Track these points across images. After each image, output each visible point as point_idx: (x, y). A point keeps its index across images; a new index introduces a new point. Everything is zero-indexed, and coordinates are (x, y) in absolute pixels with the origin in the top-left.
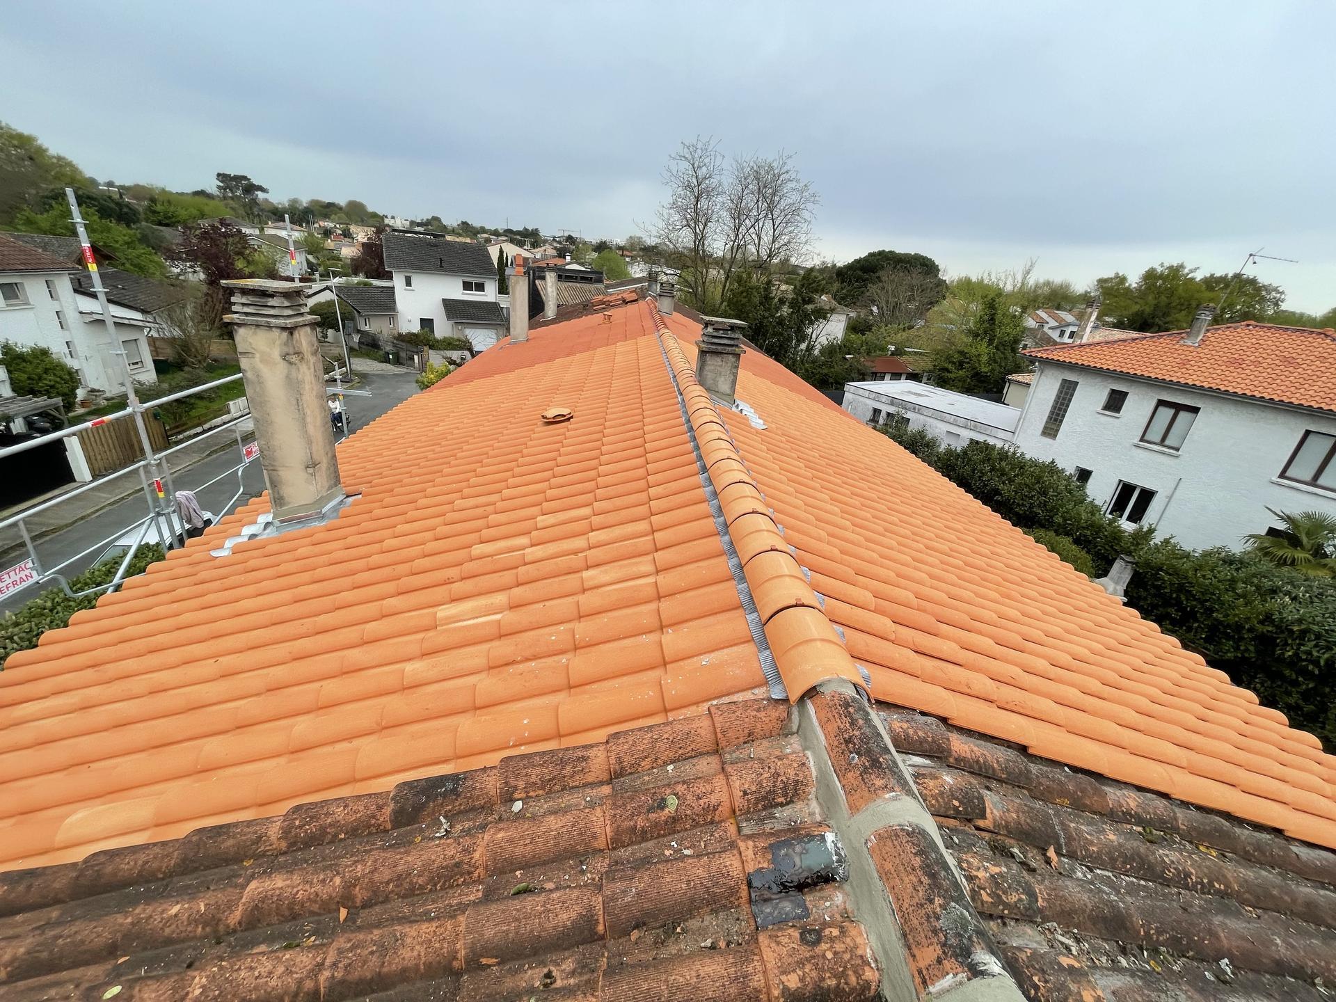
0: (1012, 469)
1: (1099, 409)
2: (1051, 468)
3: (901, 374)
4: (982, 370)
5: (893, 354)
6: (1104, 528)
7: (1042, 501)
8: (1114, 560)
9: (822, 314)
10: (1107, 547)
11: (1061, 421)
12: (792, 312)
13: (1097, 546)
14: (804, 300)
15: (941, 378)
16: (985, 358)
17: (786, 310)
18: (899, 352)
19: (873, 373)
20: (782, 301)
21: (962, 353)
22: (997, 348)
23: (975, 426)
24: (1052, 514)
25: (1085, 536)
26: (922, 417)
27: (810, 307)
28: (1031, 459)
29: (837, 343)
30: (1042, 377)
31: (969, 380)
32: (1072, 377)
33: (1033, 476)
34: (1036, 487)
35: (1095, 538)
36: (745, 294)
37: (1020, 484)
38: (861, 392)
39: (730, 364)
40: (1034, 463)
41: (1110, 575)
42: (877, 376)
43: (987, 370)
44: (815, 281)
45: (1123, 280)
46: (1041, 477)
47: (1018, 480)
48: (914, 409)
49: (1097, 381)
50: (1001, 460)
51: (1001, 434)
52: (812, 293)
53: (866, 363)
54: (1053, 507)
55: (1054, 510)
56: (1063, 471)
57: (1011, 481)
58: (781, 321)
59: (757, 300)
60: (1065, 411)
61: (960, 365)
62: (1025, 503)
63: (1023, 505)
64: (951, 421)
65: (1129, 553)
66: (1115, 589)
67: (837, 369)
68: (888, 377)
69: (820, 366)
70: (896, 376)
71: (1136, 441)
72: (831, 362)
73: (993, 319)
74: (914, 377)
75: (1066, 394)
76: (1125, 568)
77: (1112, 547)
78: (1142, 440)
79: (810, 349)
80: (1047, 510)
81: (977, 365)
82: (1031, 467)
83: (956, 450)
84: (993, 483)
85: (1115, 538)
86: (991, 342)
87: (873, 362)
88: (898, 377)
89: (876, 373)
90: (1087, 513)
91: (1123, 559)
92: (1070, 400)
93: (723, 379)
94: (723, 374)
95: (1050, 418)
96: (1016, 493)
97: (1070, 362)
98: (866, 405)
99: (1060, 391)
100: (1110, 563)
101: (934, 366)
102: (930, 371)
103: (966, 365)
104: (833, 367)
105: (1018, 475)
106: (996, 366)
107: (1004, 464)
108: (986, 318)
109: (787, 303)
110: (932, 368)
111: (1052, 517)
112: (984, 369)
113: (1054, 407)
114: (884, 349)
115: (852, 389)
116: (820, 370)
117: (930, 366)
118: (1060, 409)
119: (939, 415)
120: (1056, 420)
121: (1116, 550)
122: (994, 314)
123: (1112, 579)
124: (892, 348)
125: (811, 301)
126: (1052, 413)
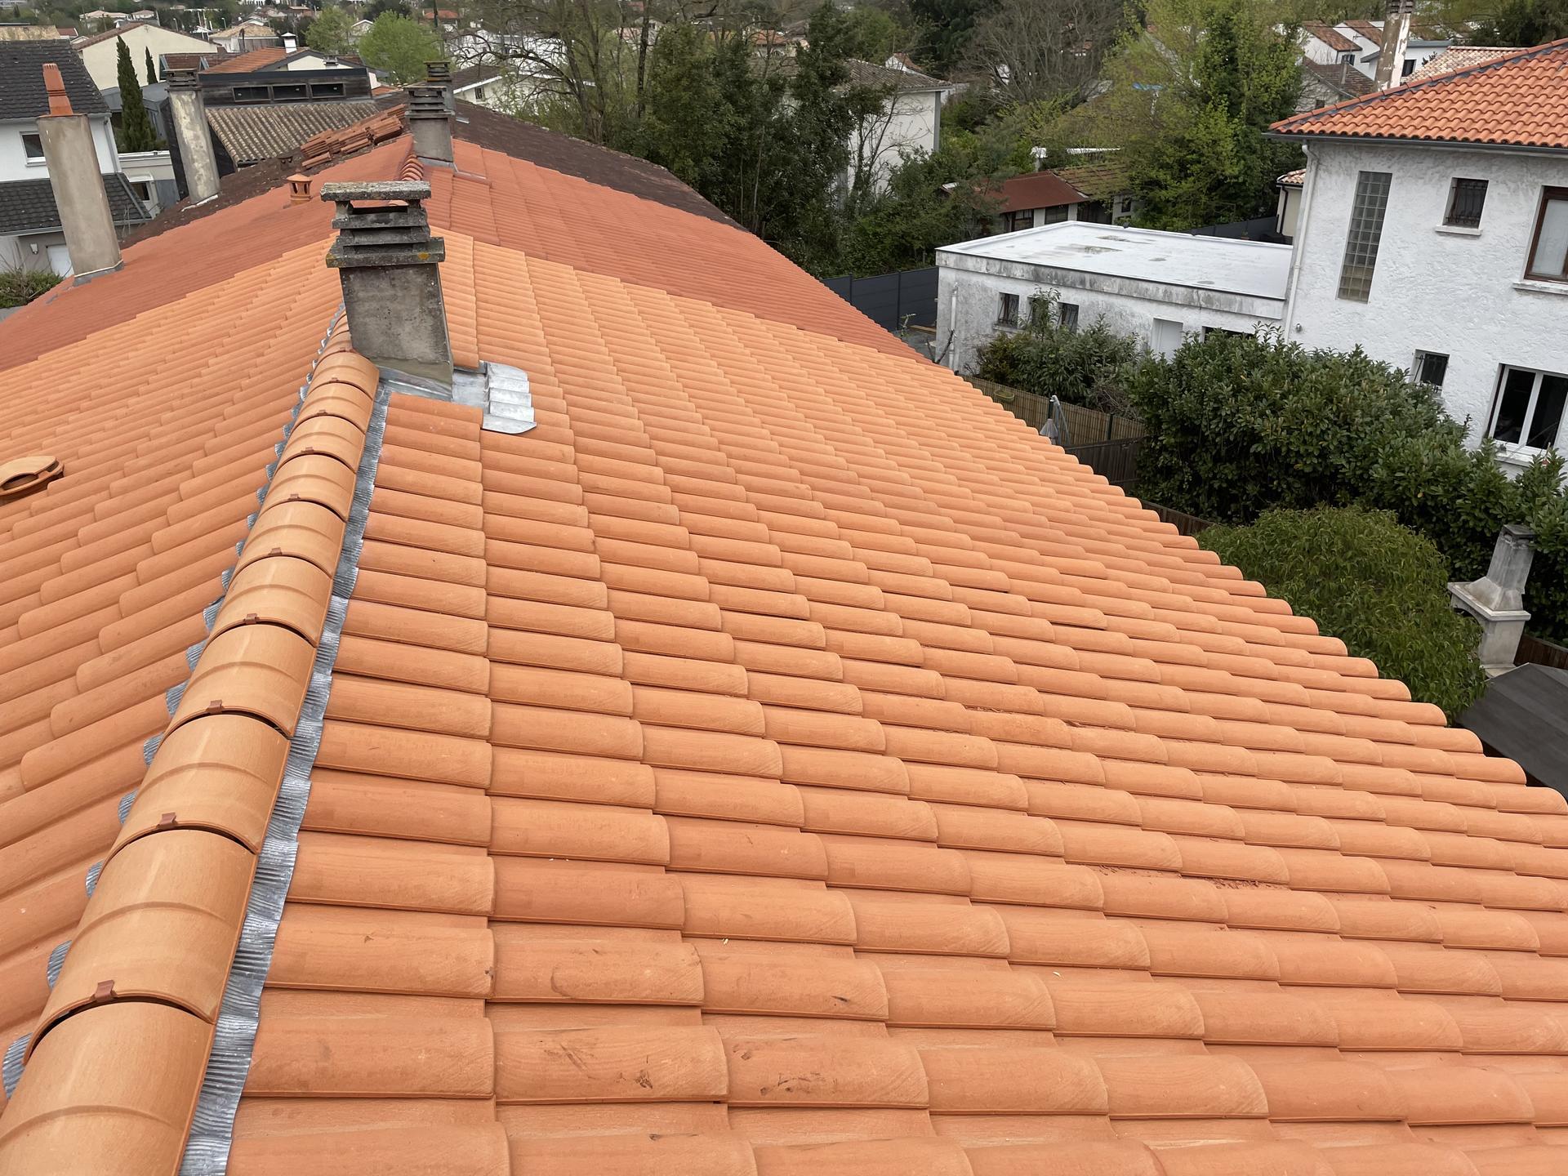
0: (1276, 383)
1: (1438, 220)
2: (1357, 366)
3: (1066, 207)
4: (1227, 173)
5: (1045, 165)
6: (1467, 474)
7: (1344, 440)
8: (1495, 537)
9: (868, 104)
10: (1477, 513)
11: (1373, 262)
12: (803, 106)
13: (1460, 516)
14: (822, 77)
15: (1149, 203)
16: (1228, 146)
17: (790, 105)
18: (1056, 160)
19: (1006, 215)
20: (777, 88)
21: (1181, 143)
22: (1250, 121)
23: (1209, 300)
24: (1365, 463)
25: (1434, 498)
26: (1101, 298)
27: (840, 90)
28: (1316, 353)
29: (924, 161)
30: (1321, 172)
31: (1204, 199)
32: (1377, 166)
33: (1317, 389)
34: (1327, 412)
35: (1453, 500)
36: (684, 82)
37: (1293, 412)
38: (970, 264)
39: (414, 292)
40: (1321, 359)
41: (1491, 570)
42: (1016, 220)
43: (1236, 170)
44: (839, 31)
46: (1333, 391)
47: (1290, 403)
48: (1083, 282)
49: (1424, 166)
50: (1252, 365)
51: (1262, 309)
52: (838, 56)
53: (987, 198)
54: (1367, 449)
55: (1368, 457)
56: (1381, 368)
57: (1276, 408)
58: (781, 133)
59: (714, 91)
60: (1377, 238)
61: (1182, 170)
62: (1311, 449)
63: (1309, 454)
64: (1160, 295)
65: (1520, 519)
66: (1504, 597)
67: (925, 217)
68: (1039, 217)
69: (891, 217)
70: (1056, 214)
71: (1518, 278)
72: (912, 205)
73: (1232, 60)
74: (1093, 212)
75: (1372, 201)
76: (1516, 551)
77: (1486, 510)
78: (1528, 275)
79: (863, 181)
80: (1356, 457)
81: (1213, 163)
82: (1314, 370)
83: (1163, 360)
84: (1241, 420)
85: (1490, 493)
86: (1233, 110)
87: (998, 190)
88: (1060, 216)
89: (1014, 214)
90: (1433, 449)
91: (1510, 533)
92: (1382, 215)
93: (408, 327)
94: (404, 315)
95: (1349, 257)
96: (1290, 431)
97: (1367, 135)
98: (985, 289)
99: (1360, 197)
100: (1489, 544)
101: (1132, 179)
102: (1124, 192)
103: (1196, 168)
104: (917, 215)
105: (1289, 392)
106: (1253, 160)
107: (1257, 374)
108: (1217, 59)
109: (787, 89)
110: (1127, 183)
111: (1366, 470)
112: (1231, 170)
113: (1354, 234)
114: (1022, 159)
115: (952, 261)
116: (890, 226)
117: (1121, 181)
118: (1366, 237)
119: (1134, 287)
120: (1362, 260)
121: (1495, 517)
122: (1233, 49)
123: (1495, 579)
124: (1041, 152)
125: (837, 77)
126: (1351, 246)
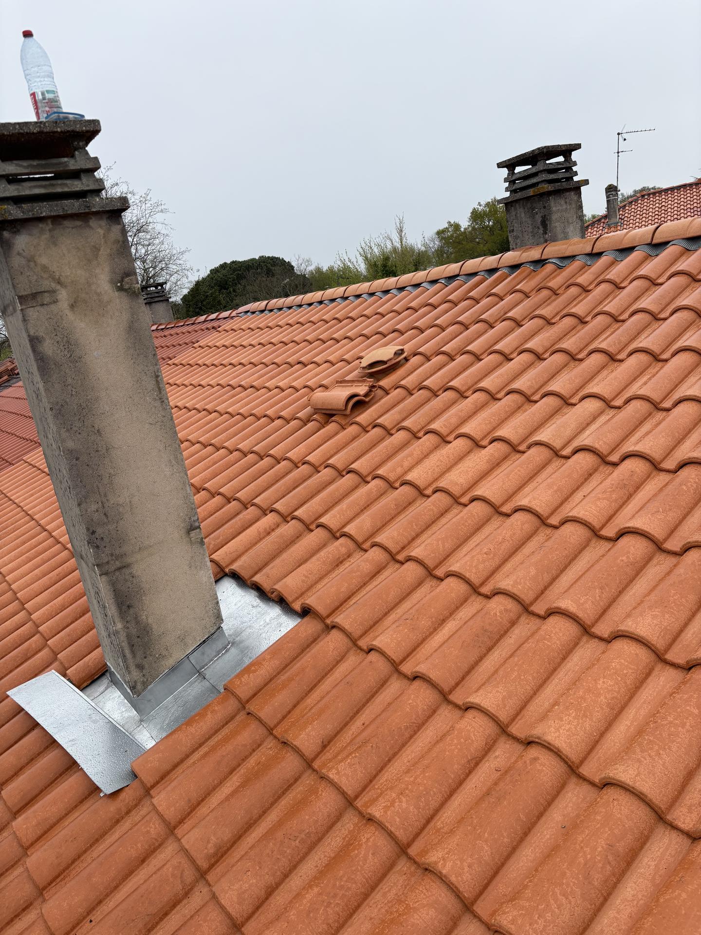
45: (457, 227)
